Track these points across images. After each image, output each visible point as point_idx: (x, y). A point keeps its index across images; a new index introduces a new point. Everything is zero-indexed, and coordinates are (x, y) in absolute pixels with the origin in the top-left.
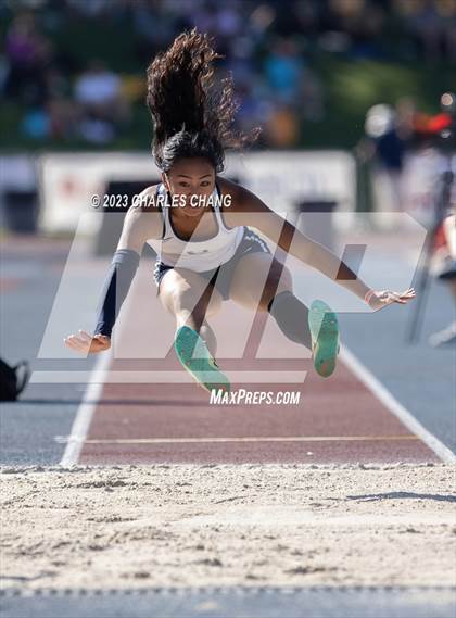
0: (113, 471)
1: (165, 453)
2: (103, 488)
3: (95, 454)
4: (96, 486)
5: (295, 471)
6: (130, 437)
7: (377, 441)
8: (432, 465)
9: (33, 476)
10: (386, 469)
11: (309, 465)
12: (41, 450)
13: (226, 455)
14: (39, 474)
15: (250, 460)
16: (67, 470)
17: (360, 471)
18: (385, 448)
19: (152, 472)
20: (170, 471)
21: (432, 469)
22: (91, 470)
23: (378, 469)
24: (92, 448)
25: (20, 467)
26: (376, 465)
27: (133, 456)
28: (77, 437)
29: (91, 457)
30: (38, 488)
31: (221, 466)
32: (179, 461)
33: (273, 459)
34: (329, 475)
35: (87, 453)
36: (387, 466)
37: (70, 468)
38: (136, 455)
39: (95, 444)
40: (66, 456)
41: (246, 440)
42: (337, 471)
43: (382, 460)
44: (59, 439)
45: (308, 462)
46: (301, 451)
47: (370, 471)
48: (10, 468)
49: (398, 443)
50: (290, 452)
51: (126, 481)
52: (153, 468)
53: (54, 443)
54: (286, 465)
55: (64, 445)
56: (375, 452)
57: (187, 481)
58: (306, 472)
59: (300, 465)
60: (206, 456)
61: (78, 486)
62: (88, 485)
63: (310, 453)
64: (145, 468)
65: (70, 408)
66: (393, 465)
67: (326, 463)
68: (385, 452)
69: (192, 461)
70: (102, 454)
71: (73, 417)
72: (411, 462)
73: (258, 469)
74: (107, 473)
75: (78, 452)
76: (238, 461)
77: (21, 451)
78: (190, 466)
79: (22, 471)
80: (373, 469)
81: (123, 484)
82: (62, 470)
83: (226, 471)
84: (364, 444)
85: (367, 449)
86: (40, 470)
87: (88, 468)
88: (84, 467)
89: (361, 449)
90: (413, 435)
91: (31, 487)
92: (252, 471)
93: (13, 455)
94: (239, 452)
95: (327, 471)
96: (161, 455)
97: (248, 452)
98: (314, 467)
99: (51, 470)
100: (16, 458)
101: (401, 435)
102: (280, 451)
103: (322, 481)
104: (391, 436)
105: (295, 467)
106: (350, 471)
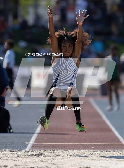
0: (40, 151)
1: (54, 147)
2: (36, 156)
3: (35, 147)
4: (34, 155)
6: (46, 143)
7: (112, 145)
9: (18, 152)
10: (113, 152)
12: (21, 146)
13: (70, 148)
15: (77, 149)
16: (27, 151)
17: (106, 152)
19: (50, 152)
20: (55, 152)
22: (34, 151)
23: (111, 152)
24: (35, 145)
25: (15, 150)
26: (110, 151)
27: (45, 147)
28: (31, 142)
29: (34, 148)
30: (19, 156)
31: (69, 151)
32: (58, 149)
33: (83, 149)
34: (97, 153)
35: (33, 147)
36: (113, 151)
37: (28, 151)
38: (46, 147)
39: (36, 144)
40: (27, 147)
41: (77, 144)
42: (99, 152)
43: (112, 150)
44: (26, 143)
45: (92, 150)
46: (91, 147)
47: (109, 153)
48: (12, 150)
49: (117, 145)
50: (88, 147)
51: (42, 154)
52: (50, 151)
53: (25, 144)
54: (86, 151)
55: (28, 144)
56: (111, 147)
57: (59, 154)
58: (91, 152)
60: (65, 148)
61: (30, 155)
62: (32, 155)
63: (93, 148)
64: (48, 151)
65: (31, 135)
66: (115, 151)
67: (97, 150)
68: (113, 147)
69: (61, 149)
70: (37, 147)
71: (31, 137)
72: (120, 150)
73: (79, 152)
74: (38, 152)
75: (31, 146)
76: (74, 149)
77: (16, 146)
78: (61, 150)
79: (15, 151)
80: (109, 152)
81: (42, 155)
82: (26, 151)
83: (70, 152)
84: (108, 145)
86: (20, 151)
87: (33, 151)
88: (32, 150)
89: (107, 146)
90: (122, 143)
91: (17, 155)
92: (77, 152)
93: (14, 147)
94: (74, 147)
96: (53, 148)
97: (77, 147)
98: (93, 151)
99: (23, 151)
100: (14, 148)
101: (119, 143)
102: (85, 147)
103: (95, 155)
104: (116, 143)
105: (89, 151)
106: (103, 152)
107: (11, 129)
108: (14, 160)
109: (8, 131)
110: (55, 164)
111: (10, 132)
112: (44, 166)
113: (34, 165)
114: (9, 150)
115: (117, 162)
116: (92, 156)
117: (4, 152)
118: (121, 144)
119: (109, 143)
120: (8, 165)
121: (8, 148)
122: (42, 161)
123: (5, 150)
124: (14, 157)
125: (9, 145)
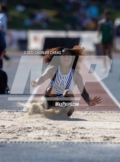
5: (83, 113)
7: (106, 106)
8: (119, 112)
9: (15, 113)
10: (107, 113)
11: (87, 112)
12: (18, 107)
14: (17, 113)
16: (24, 112)
17: (100, 113)
18: (107, 108)
21: (119, 113)
23: (105, 113)
25: (12, 111)
30: (16, 116)
33: (78, 110)
34: (92, 114)
36: (107, 112)
37: (25, 111)
40: (24, 108)
42: (94, 113)
43: (106, 111)
46: (86, 108)
48: (9, 111)
49: (111, 106)
50: (83, 108)
54: (81, 112)
56: (105, 109)
58: (86, 113)
59: (85, 112)
63: (88, 109)
66: (109, 112)
67: (92, 111)
68: (107, 109)
72: (114, 111)
77: (13, 107)
79: (12, 112)
80: (104, 113)
82: (23, 112)
85: (103, 108)
86: (17, 112)
91: (14, 116)
95: (91, 113)
98: (88, 112)
99: (20, 112)
100: (11, 108)
101: (113, 104)
102: (80, 108)
103: (90, 116)
104: (110, 104)
105: (84, 112)
106: (98, 113)
107: (8, 90)
108: (11, 120)
109: (6, 92)
110: (51, 124)
111: (8, 94)
112: (40, 126)
113: (31, 125)
114: (6, 110)
115: (111, 123)
116: (87, 116)
117: (2, 113)
118: (115, 105)
119: (104, 104)
120: (6, 125)
121: (6, 109)
122: (38, 121)
123: (3, 111)
124: (11, 117)
125: (6, 106)
